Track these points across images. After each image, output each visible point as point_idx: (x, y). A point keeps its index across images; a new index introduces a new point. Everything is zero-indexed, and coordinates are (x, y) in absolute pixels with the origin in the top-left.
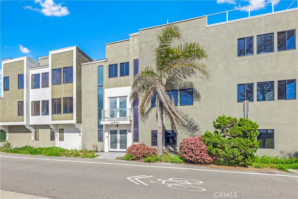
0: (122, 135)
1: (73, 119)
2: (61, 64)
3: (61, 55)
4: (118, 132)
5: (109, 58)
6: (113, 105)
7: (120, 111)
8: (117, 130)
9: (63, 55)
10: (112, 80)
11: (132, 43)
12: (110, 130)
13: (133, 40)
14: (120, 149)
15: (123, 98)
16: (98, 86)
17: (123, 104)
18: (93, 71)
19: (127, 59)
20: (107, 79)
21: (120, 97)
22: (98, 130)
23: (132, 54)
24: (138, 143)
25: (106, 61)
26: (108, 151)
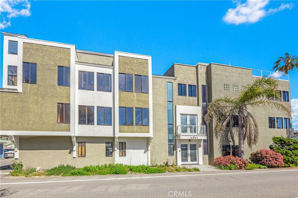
0: (192, 151)
1: (149, 133)
2: (132, 69)
3: (132, 60)
4: (189, 147)
5: (178, 77)
6: (184, 121)
8: (187, 145)
9: (135, 61)
10: (182, 98)
11: (200, 70)
12: (181, 144)
13: (201, 68)
14: (191, 161)
15: (194, 116)
16: (168, 101)
17: (193, 122)
18: (162, 85)
19: (194, 82)
20: (176, 96)
21: (190, 115)
22: (169, 144)
23: (200, 80)
24: (207, 156)
25: (176, 79)
26: (181, 165)
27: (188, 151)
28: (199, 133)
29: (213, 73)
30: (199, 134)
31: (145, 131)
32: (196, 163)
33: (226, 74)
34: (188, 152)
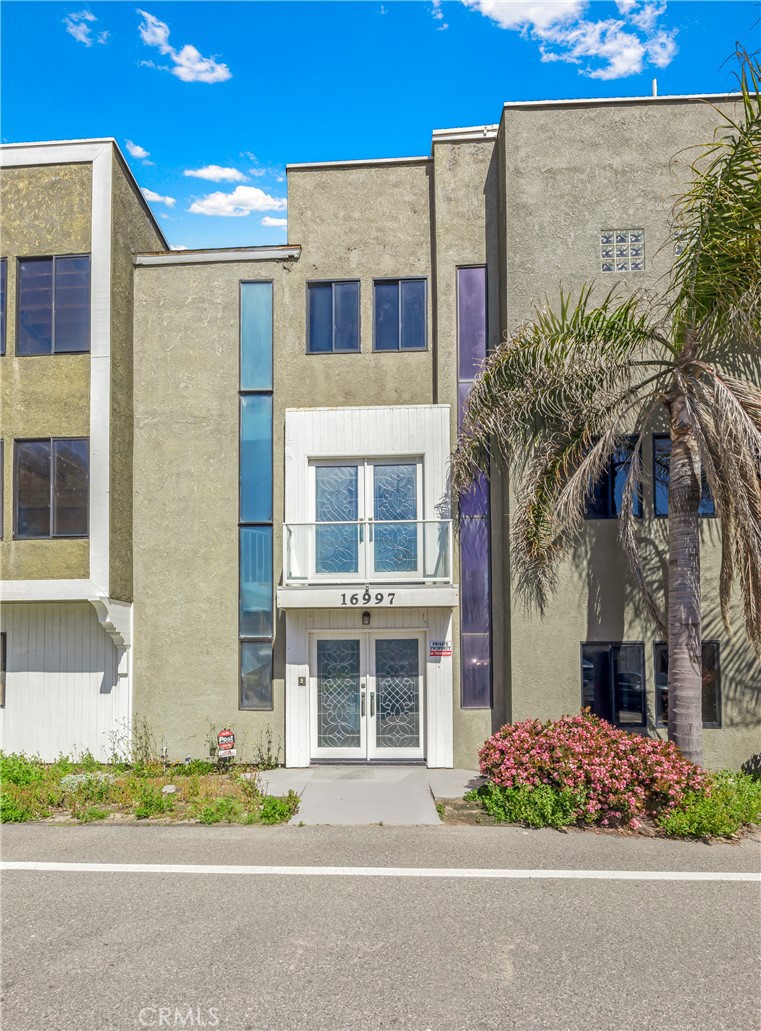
1: (86, 575)
2: (5, 232)
4: (368, 657)
5: (306, 243)
6: (336, 502)
7: (380, 538)
8: (358, 642)
11: (448, 176)
12: (319, 642)
13: (454, 163)
14: (379, 744)
15: (400, 467)
16: (242, 393)
17: (396, 501)
18: (206, 305)
19: (412, 259)
20: (295, 357)
21: (377, 461)
22: (242, 641)
23: (449, 237)
24: (490, 711)
25: (291, 258)
26: (306, 763)
27: (362, 680)
28: (431, 570)
29: (517, 171)
30: (435, 575)
31: (68, 567)
32: (416, 753)
33: (616, 162)
34: (362, 690)
